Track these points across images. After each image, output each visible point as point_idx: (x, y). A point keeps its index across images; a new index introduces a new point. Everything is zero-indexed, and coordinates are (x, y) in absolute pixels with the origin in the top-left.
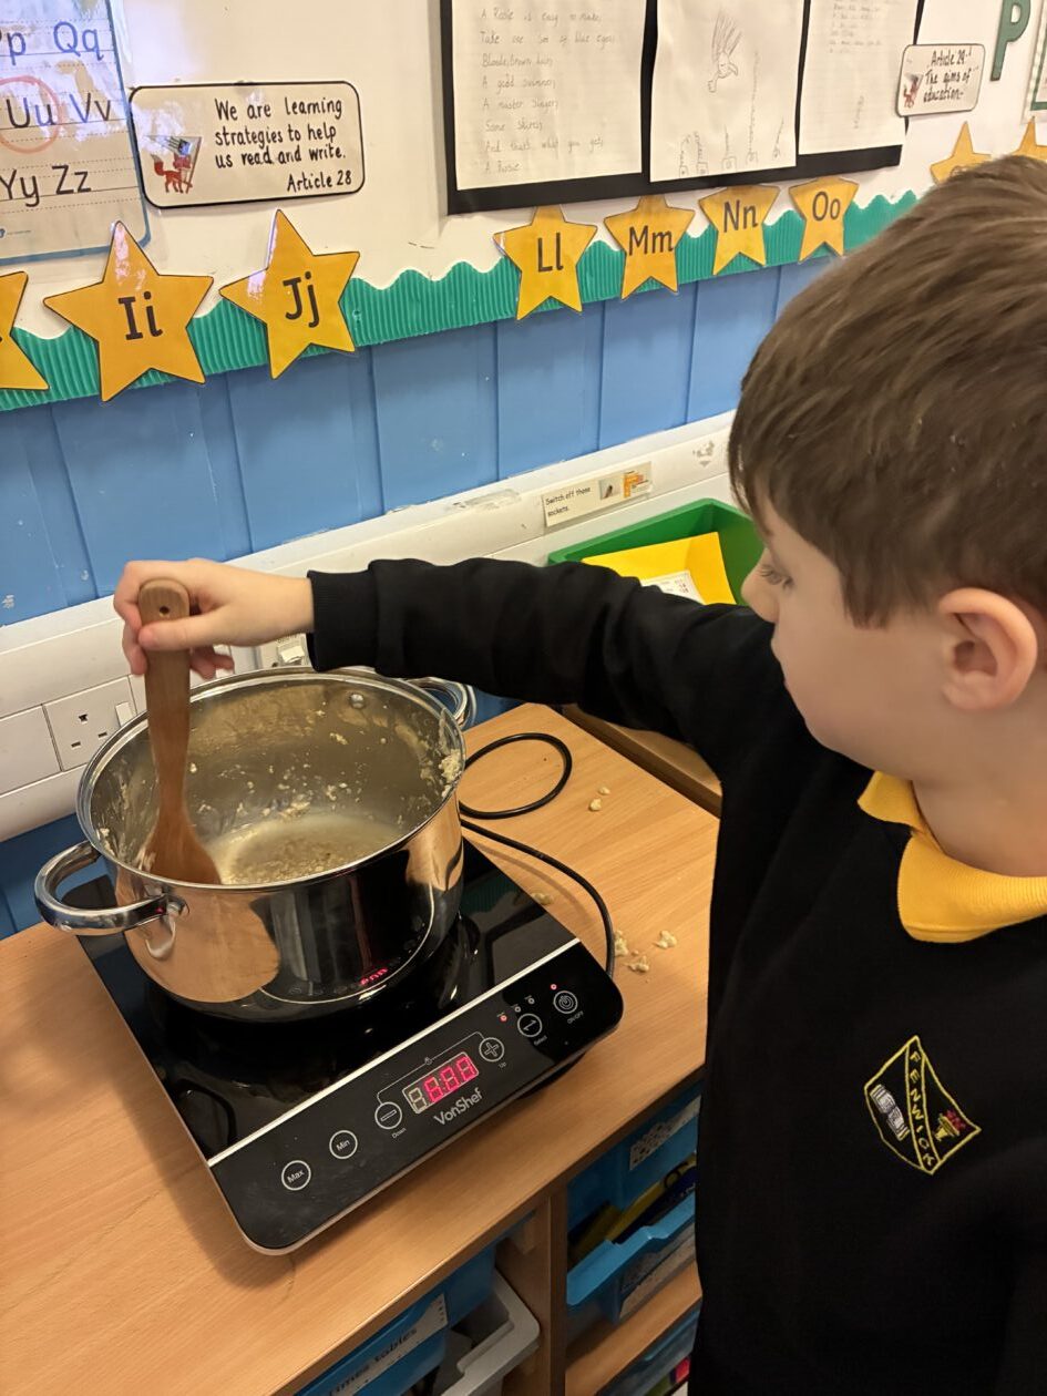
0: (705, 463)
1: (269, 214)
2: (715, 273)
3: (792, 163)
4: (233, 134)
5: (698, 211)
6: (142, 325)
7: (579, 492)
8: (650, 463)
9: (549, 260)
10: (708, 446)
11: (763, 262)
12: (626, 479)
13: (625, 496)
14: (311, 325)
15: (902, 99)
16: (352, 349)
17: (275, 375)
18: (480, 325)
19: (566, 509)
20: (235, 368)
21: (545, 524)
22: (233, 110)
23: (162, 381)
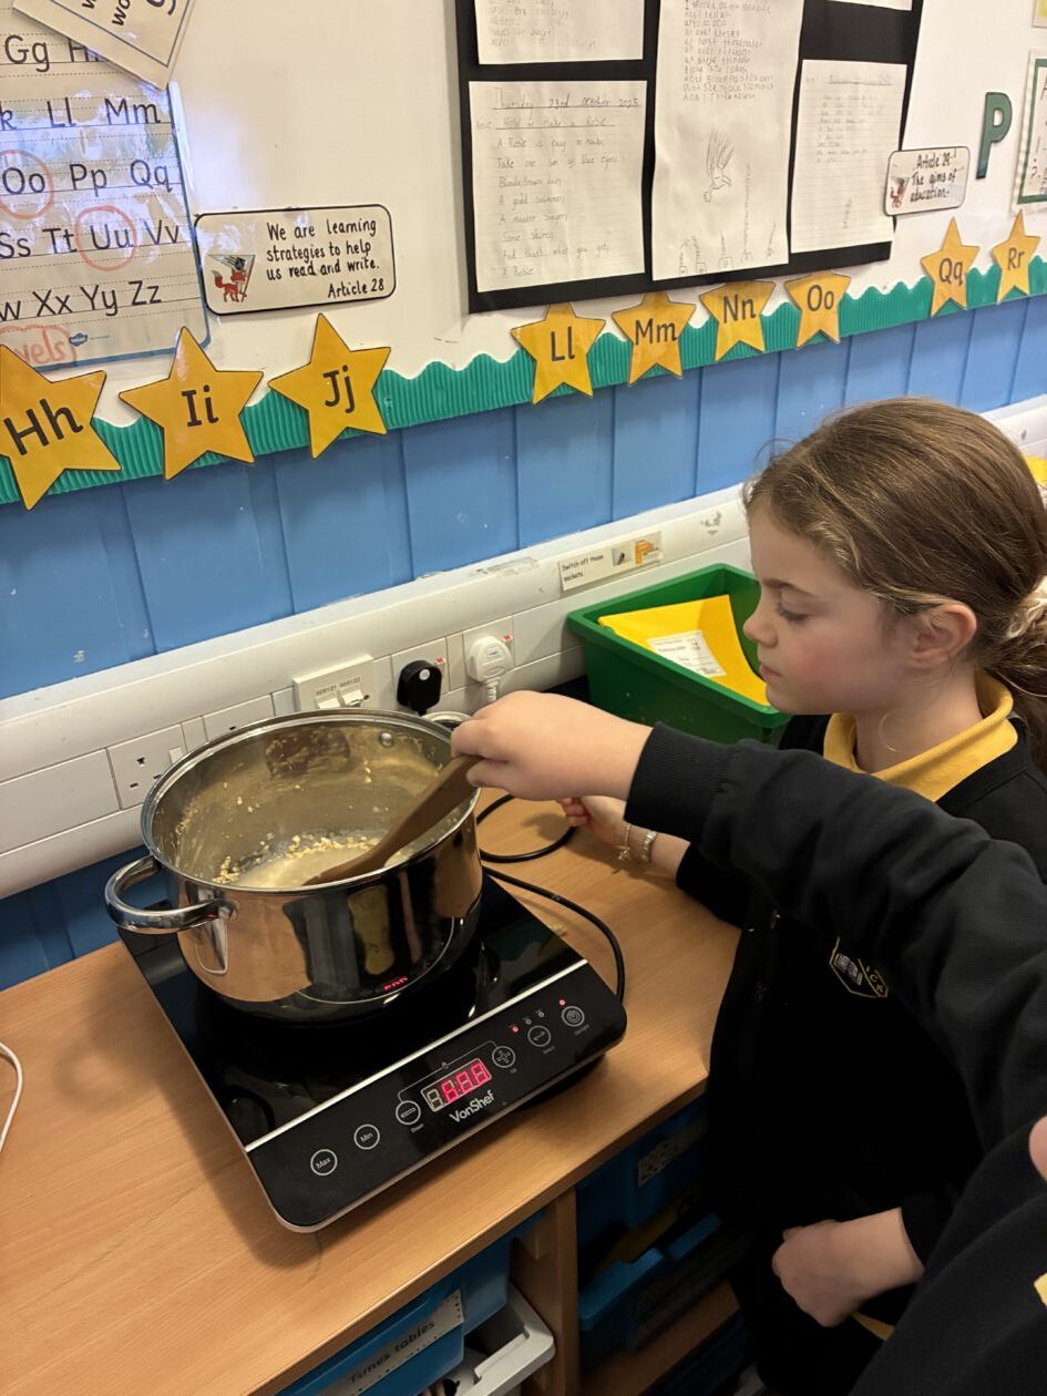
0: (712, 533)
1: (311, 318)
2: (717, 359)
3: (785, 261)
4: (282, 252)
5: (699, 306)
6: (201, 415)
7: (593, 559)
8: (659, 533)
9: (561, 350)
10: (715, 516)
11: (762, 349)
12: (637, 547)
13: (637, 562)
14: (348, 411)
15: (889, 201)
16: (384, 432)
17: (315, 456)
18: (500, 409)
19: (581, 574)
20: (280, 449)
21: (562, 588)
22: (283, 231)
23: (217, 462)
